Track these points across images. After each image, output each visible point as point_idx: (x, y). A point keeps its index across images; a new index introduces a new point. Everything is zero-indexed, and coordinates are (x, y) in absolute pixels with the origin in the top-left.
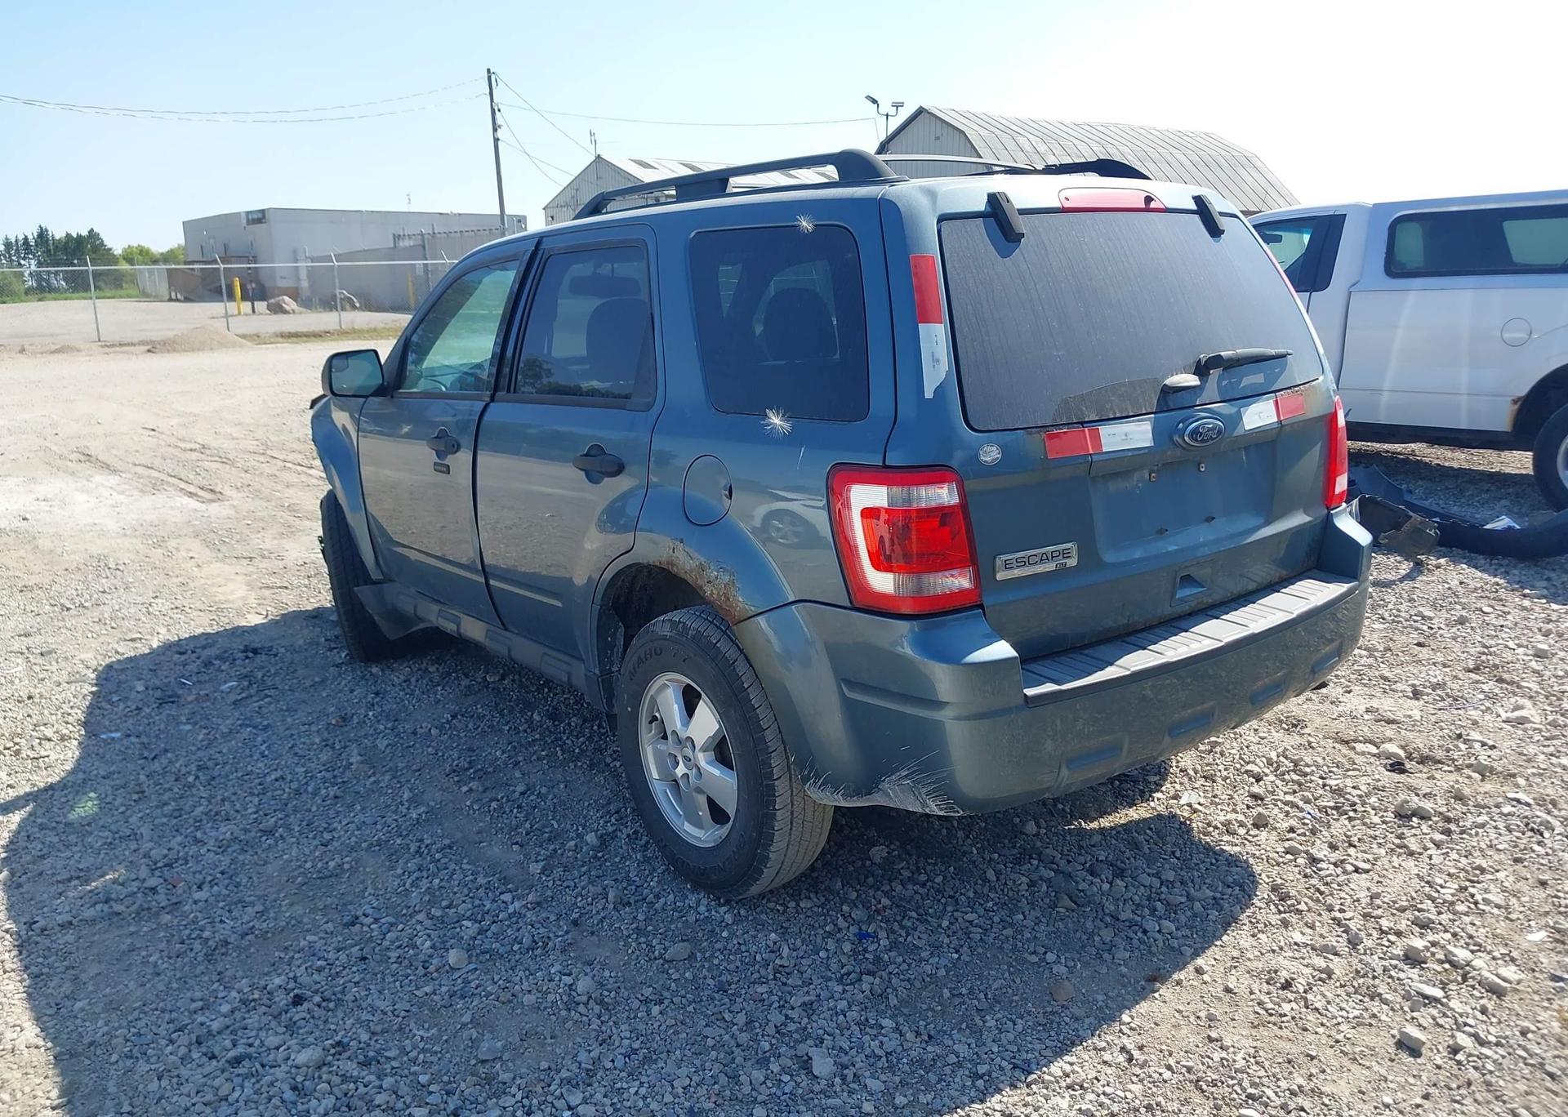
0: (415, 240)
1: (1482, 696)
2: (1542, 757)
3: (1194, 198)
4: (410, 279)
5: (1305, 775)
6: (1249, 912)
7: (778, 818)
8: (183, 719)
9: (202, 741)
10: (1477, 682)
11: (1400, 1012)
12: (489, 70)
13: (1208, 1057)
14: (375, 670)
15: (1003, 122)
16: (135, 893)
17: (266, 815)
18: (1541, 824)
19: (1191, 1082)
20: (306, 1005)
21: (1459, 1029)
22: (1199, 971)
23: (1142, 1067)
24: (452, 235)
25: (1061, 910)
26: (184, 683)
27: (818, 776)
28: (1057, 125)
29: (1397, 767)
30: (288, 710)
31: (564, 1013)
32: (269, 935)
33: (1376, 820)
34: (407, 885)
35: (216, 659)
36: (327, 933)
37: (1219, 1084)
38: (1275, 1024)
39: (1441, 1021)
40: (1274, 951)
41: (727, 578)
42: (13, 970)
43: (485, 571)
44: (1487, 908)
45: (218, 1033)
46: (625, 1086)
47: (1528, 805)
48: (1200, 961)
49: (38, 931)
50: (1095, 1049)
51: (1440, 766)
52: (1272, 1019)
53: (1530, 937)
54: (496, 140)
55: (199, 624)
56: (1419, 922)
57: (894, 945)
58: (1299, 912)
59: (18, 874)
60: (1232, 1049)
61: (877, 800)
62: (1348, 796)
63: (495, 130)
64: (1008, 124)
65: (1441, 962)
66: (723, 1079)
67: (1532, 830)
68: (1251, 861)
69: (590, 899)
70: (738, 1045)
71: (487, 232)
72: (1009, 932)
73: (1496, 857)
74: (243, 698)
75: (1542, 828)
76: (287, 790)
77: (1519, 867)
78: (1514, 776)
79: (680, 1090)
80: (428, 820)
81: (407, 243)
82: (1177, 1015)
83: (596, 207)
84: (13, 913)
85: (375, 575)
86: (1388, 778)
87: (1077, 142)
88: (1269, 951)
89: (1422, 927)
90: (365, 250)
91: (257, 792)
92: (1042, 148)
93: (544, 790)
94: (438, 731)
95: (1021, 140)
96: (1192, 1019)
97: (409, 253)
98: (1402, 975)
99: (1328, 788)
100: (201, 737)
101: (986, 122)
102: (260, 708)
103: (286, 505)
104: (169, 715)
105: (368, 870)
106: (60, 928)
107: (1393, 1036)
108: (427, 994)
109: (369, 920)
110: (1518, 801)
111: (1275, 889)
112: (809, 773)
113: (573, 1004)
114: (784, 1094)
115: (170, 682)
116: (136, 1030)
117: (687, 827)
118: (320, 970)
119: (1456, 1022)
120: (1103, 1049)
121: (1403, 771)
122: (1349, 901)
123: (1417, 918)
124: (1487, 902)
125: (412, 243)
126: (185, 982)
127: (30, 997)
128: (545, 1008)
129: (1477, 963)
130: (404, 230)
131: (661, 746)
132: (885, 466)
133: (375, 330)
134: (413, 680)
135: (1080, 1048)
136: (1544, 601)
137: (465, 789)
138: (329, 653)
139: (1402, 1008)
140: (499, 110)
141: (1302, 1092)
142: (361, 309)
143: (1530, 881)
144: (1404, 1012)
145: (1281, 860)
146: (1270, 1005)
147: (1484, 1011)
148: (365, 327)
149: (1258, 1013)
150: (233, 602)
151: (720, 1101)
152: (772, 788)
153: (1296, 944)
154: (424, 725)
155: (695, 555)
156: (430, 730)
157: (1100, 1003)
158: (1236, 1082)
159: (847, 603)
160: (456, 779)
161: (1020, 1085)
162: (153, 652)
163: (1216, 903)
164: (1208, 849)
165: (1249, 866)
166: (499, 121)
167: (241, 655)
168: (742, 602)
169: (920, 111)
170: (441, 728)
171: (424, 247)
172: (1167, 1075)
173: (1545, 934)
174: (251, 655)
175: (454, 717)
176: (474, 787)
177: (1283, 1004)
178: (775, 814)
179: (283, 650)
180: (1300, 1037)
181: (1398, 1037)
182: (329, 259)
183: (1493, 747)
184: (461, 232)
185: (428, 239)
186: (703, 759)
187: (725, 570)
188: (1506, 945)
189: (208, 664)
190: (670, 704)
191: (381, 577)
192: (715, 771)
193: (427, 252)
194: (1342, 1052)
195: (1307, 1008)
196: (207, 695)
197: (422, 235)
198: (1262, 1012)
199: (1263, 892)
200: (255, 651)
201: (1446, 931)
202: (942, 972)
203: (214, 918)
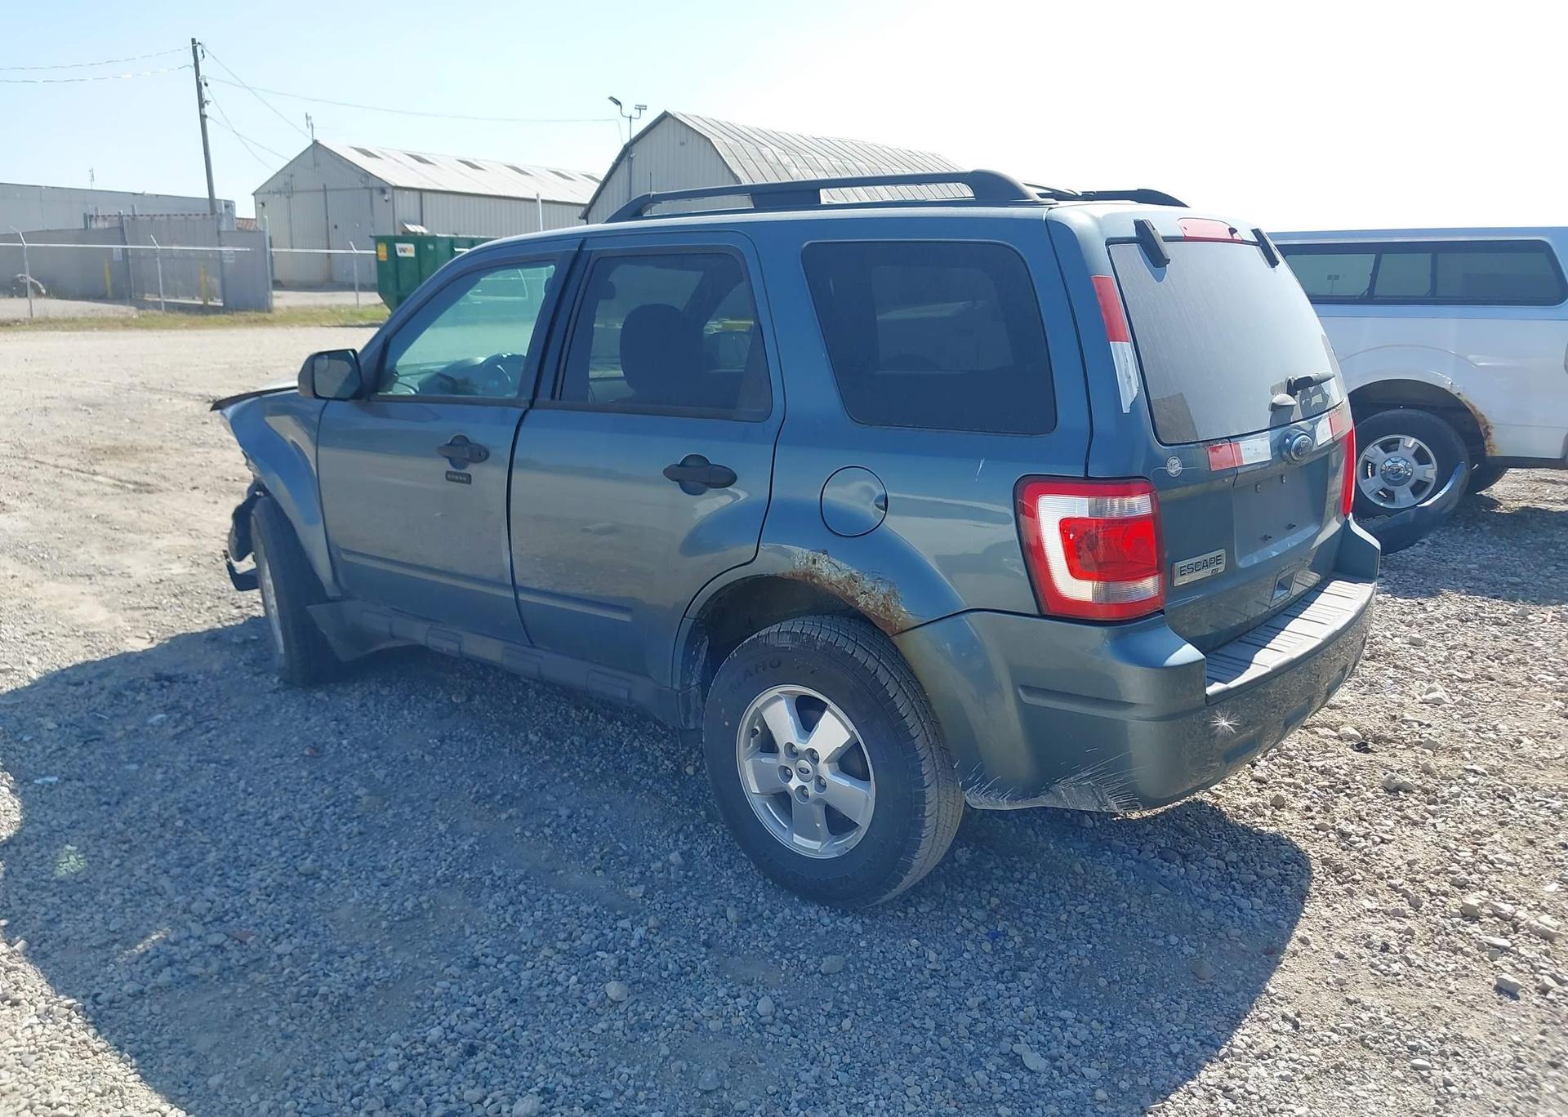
0: (111, 221)
1: (1391, 682)
2: (1470, 732)
3: (1253, 231)
4: (106, 265)
5: (1291, 758)
6: (1314, 885)
7: (927, 825)
8: (123, 757)
9: (162, 781)
10: (1380, 669)
11: (1482, 963)
12: (193, 40)
13: (1358, 1017)
14: (319, 695)
15: (747, 131)
16: (201, 952)
17: (295, 857)
18: (1503, 791)
19: (1356, 1041)
20: (481, 1055)
21: (1536, 972)
22: (1304, 941)
23: (1310, 1032)
24: (156, 218)
25: (1158, 896)
26: (100, 718)
27: (984, 781)
28: (797, 137)
29: (1362, 747)
30: (244, 742)
31: (756, 1035)
32: (390, 985)
33: (1370, 795)
34: (509, 920)
35: (126, 690)
36: (454, 977)
37: (1381, 1040)
38: (1393, 983)
39: (1520, 966)
40: (1354, 918)
41: (884, 589)
42: (102, 1050)
43: (515, 587)
44: (1503, 867)
45: (401, 1092)
46: (861, 1100)
47: (1484, 774)
48: (1298, 933)
49: (107, 1004)
50: (1260, 1020)
51: (1394, 745)
52: (1386, 979)
53: (1547, 888)
54: (203, 117)
55: (74, 653)
56: (1457, 883)
57: (1027, 942)
58: (1357, 882)
59: (37, 943)
60: (1373, 1009)
61: (1045, 801)
62: (1337, 776)
63: (201, 106)
64: (750, 133)
65: (1490, 916)
66: (951, 1084)
67: (1499, 796)
68: (1293, 839)
69: (710, 920)
70: (944, 1050)
71: (201, 217)
72: (1123, 920)
73: (1484, 822)
74: (183, 732)
75: (1507, 795)
76: (303, 829)
77: (1506, 829)
78: (1458, 750)
79: (918, 1099)
80: (484, 851)
81: (101, 224)
82: (1310, 982)
83: (636, 209)
84: (59, 988)
85: (331, 592)
86: (1360, 758)
87: (817, 156)
88: (1350, 919)
89: (1460, 887)
90: (48, 231)
91: (269, 833)
92: (785, 160)
93: (590, 813)
94: (432, 757)
95: (765, 150)
96: (1325, 985)
97: (106, 236)
98: (1469, 930)
99: (1314, 769)
100: (159, 777)
101: (731, 131)
102: (210, 741)
103: (93, 516)
104: (103, 754)
105: (451, 908)
106: (130, 999)
107: (1490, 984)
108: (603, 1031)
109: (491, 960)
110: (1475, 772)
111: (1325, 862)
112: (974, 779)
113: (760, 1027)
114: (1015, 1091)
115: (82, 718)
116: (306, 1101)
117: (798, 839)
118: (474, 1016)
119: (1532, 967)
120: (1267, 1020)
121: (1367, 751)
122: (1392, 870)
123: (1454, 879)
124: (1501, 861)
125: (107, 225)
126: (326, 1043)
127: (144, 1078)
128: (737, 1033)
129: (1519, 914)
130: (96, 209)
131: (767, 760)
132: (1087, 478)
133: (74, 320)
134: (371, 704)
135: (1247, 1020)
136: (1389, 595)
137: (504, 816)
138: (256, 679)
139: (1482, 959)
140: (206, 85)
141: (1447, 1039)
142: (48, 295)
143: (1520, 841)
144: (1485, 961)
145: (1316, 836)
146: (1383, 967)
147: (1547, 954)
148: (60, 316)
149: (1375, 975)
150: (98, 625)
151: (960, 1105)
152: (923, 795)
153: (1369, 910)
154: (415, 752)
155: (844, 566)
156: (423, 756)
157: (1241, 978)
158: (1394, 1037)
159: (1035, 611)
160: (487, 806)
161: (1214, 1059)
162: (35, 685)
163: (1284, 879)
164: (1247, 830)
165: (1293, 844)
166: (206, 96)
167: (154, 684)
168: (903, 612)
169: (665, 116)
170: (432, 753)
171: (122, 230)
172: (1335, 1037)
173: (1557, 885)
174: (166, 683)
175: (442, 741)
176: (514, 814)
177: (1392, 965)
178: (923, 821)
179: (201, 677)
180: (1418, 991)
181: (1496, 983)
182: (15, 237)
183: (1429, 726)
184: (168, 215)
185: (128, 221)
186: (825, 770)
187: (883, 581)
188: (1532, 897)
189: (117, 695)
190: (780, 718)
191: (339, 594)
192: (844, 783)
193: (127, 236)
194: (1459, 1001)
195: (1411, 966)
196: (137, 730)
197: (120, 217)
198: (1378, 973)
199: (1317, 868)
200: (169, 679)
201: (1481, 889)
202: (1087, 962)
203: (315, 972)
